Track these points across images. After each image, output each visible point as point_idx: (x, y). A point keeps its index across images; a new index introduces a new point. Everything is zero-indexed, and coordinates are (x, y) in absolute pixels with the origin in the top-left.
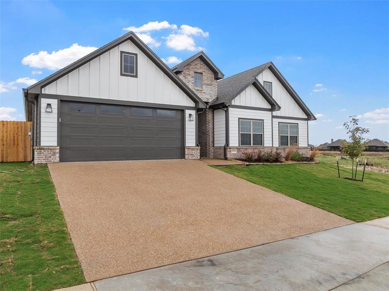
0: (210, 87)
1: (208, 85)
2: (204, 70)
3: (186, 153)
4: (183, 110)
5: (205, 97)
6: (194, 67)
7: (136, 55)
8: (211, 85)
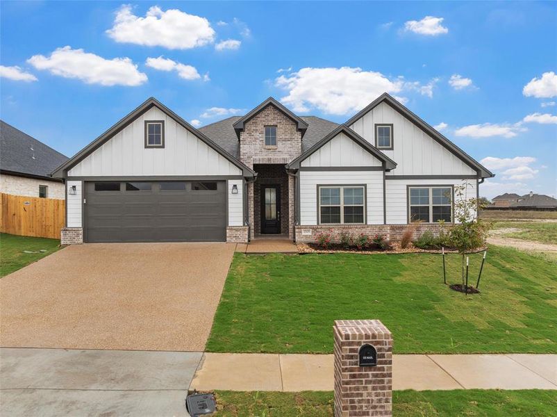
0: (289, 142)
1: (285, 140)
2: (279, 121)
3: (227, 235)
4: (225, 181)
5: (282, 157)
6: (264, 119)
7: (163, 122)
8: (291, 139)
